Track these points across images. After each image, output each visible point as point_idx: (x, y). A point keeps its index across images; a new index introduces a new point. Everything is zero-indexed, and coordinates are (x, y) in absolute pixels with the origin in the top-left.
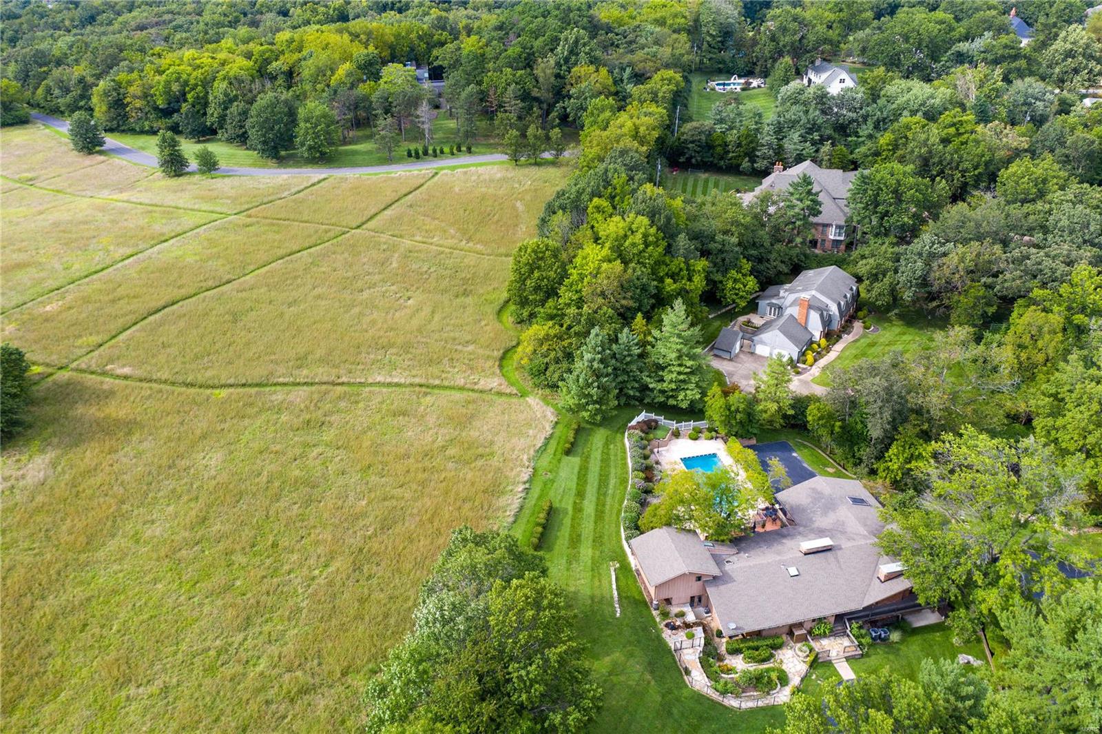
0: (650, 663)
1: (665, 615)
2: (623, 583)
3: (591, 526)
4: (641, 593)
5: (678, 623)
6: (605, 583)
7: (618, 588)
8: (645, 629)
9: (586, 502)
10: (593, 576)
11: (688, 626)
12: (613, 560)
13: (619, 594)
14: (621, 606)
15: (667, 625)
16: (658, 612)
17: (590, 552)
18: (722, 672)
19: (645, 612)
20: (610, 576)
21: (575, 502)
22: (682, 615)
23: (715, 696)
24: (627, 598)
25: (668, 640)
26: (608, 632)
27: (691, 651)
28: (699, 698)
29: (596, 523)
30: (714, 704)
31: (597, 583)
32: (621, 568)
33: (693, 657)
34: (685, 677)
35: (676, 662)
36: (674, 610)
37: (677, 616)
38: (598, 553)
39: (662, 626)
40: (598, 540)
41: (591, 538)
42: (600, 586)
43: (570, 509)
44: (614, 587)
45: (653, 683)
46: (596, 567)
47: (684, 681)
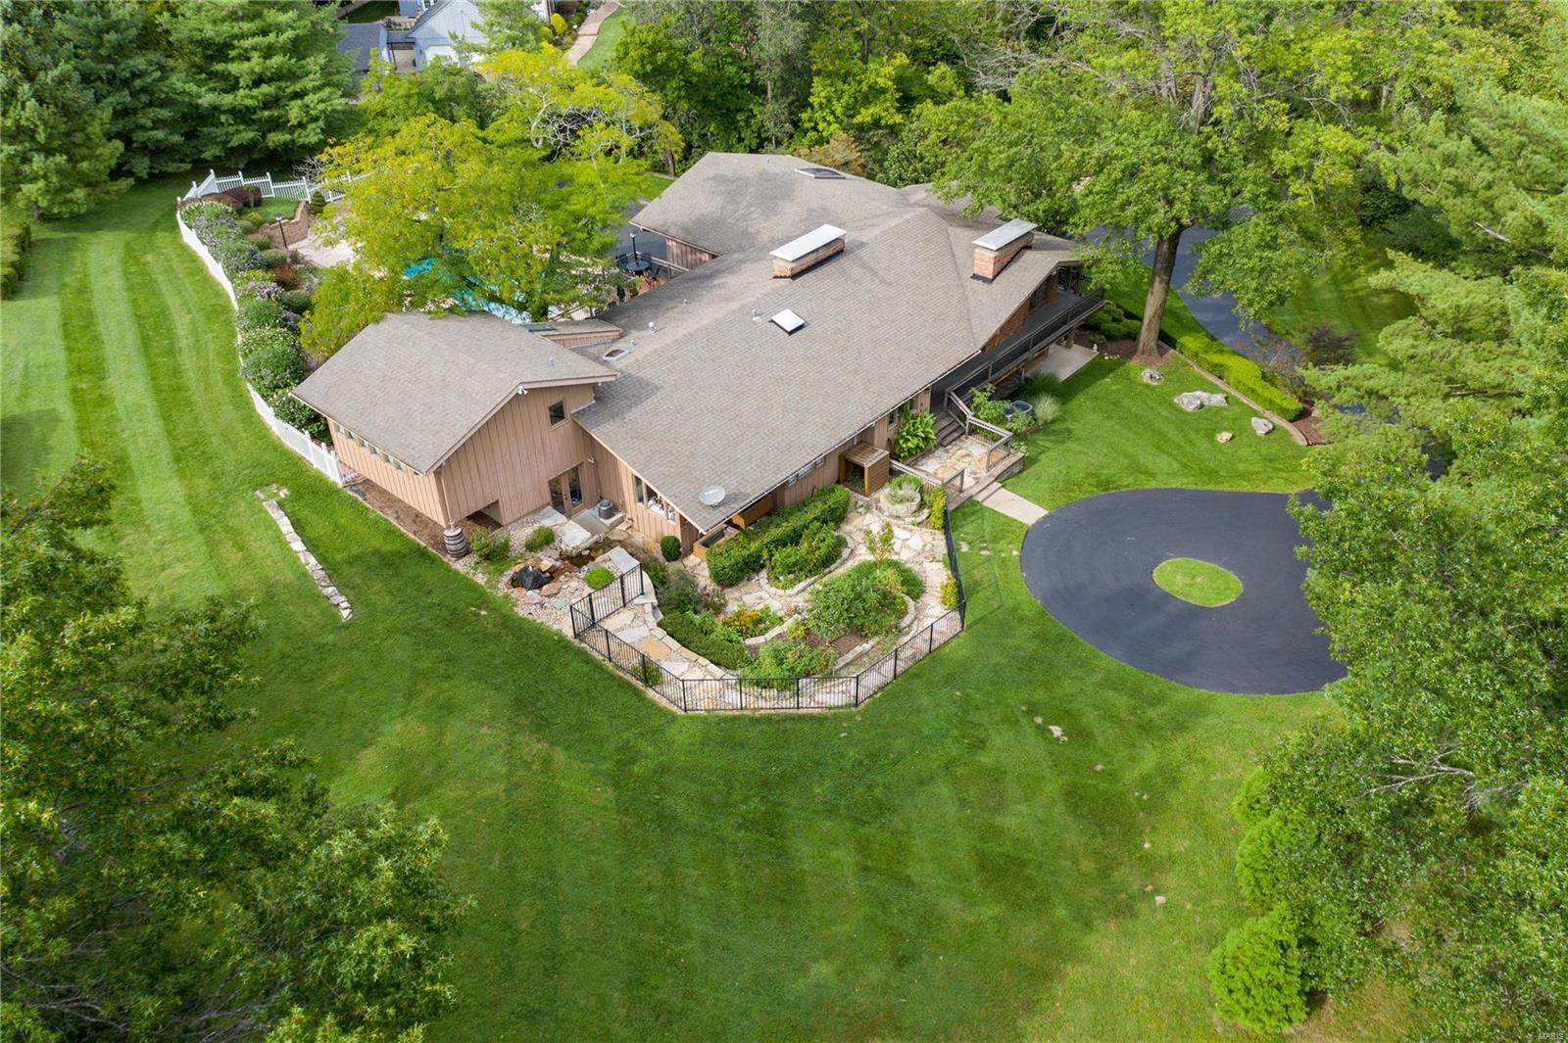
0: (519, 705)
1: (496, 556)
2: (320, 528)
3: (155, 426)
4: (391, 532)
5: (546, 564)
6: (261, 547)
7: (312, 546)
8: (455, 619)
9: (113, 382)
10: (212, 545)
11: (577, 560)
12: (263, 485)
13: (322, 560)
14: (343, 587)
15: (516, 582)
16: (471, 560)
17: (176, 489)
18: (744, 633)
19: (430, 576)
20: (272, 525)
21: (74, 391)
22: (546, 539)
23: (767, 703)
24: (352, 561)
25: (541, 617)
26: (335, 678)
27: (625, 617)
28: (726, 730)
29: (166, 418)
30: (778, 726)
31: (231, 556)
32: (297, 495)
33: (643, 631)
34: (650, 693)
35: (598, 667)
36: (520, 536)
37: (532, 546)
38: (202, 485)
39: (502, 588)
40: (189, 454)
41: (165, 455)
42: (249, 561)
43: (65, 410)
44: (298, 545)
45: (560, 756)
46: (209, 519)
47: (652, 704)
